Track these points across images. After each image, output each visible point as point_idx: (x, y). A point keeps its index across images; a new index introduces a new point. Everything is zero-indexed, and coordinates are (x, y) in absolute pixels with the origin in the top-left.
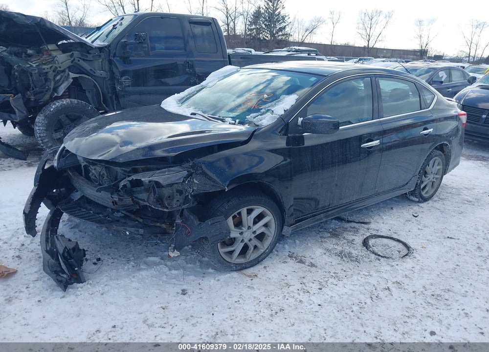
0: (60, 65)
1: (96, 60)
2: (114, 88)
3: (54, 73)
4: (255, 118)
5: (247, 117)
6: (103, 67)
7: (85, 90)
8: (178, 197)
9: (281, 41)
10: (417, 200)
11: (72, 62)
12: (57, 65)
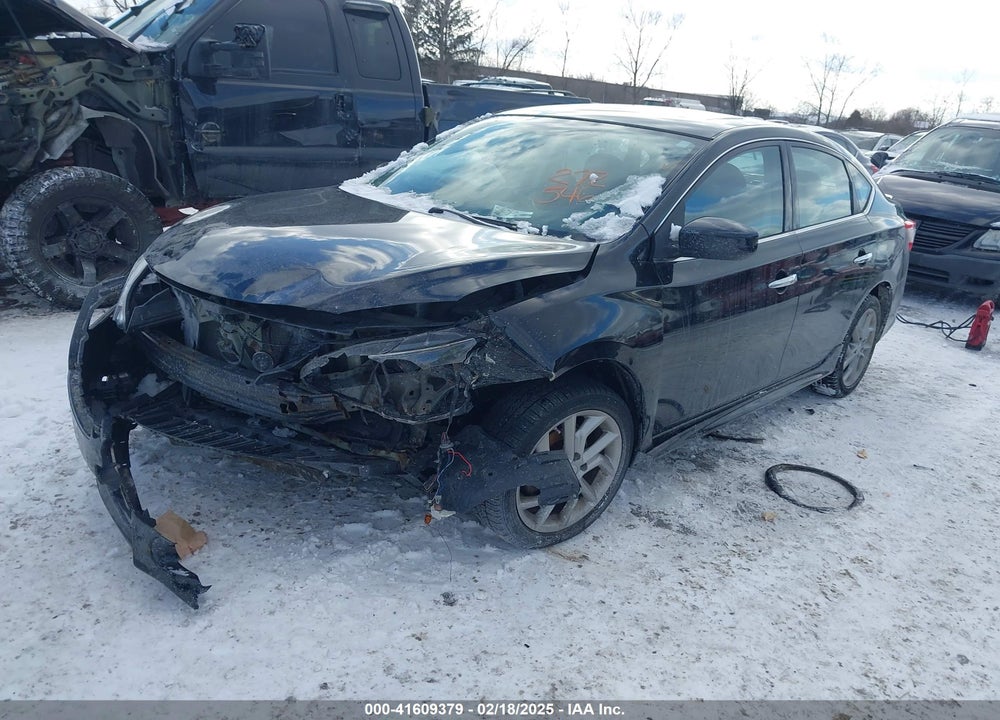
0: (63, 89)
1: (140, 81)
2: (184, 148)
3: (46, 107)
4: (582, 222)
5: (565, 220)
6: (157, 97)
7: (110, 149)
8: (429, 393)
9: (461, 63)
10: (833, 392)
11: (87, 82)
12: (54, 89)
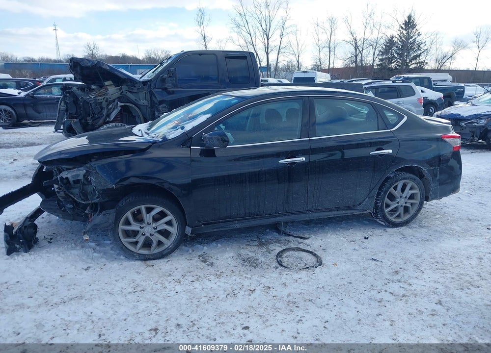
0: (111, 96)
1: (140, 92)
2: (154, 115)
3: (107, 103)
6: (146, 97)
7: (135, 116)
9: (414, 69)
11: (121, 94)
12: (107, 97)
